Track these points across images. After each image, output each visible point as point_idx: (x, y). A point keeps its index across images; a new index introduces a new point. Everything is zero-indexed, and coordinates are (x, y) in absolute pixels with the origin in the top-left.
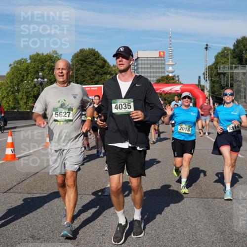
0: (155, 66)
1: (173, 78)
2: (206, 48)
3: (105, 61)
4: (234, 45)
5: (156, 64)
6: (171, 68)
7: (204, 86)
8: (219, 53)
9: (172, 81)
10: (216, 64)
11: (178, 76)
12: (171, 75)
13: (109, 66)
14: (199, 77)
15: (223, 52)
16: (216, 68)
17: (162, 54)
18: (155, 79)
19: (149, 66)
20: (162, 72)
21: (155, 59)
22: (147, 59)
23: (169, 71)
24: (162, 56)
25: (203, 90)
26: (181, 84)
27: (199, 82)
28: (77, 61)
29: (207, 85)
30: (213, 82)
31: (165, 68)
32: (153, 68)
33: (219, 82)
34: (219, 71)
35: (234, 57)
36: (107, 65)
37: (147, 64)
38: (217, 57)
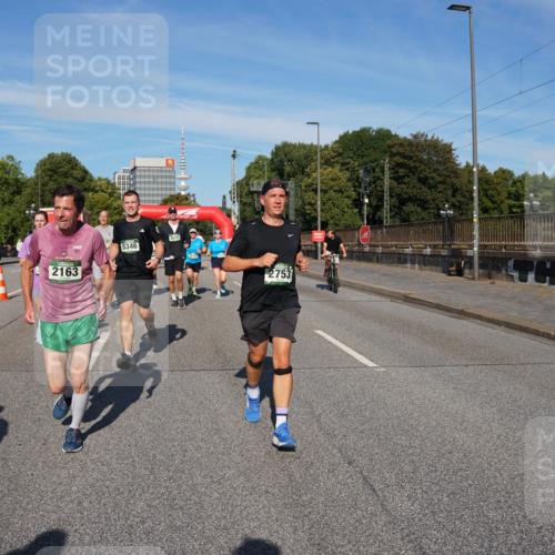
0: (160, 180)
1: (186, 198)
2: (234, 156)
3: (86, 172)
4: (273, 153)
5: (162, 177)
6: (183, 183)
7: (230, 210)
8: (252, 164)
9: (184, 202)
10: (248, 178)
11: (194, 195)
12: (183, 193)
13: (91, 180)
14: (224, 197)
15: (257, 162)
16: (248, 185)
17: (170, 162)
18: (160, 199)
19: (151, 180)
20: (170, 189)
21: (160, 169)
22: (149, 169)
23: (181, 187)
24: (170, 166)
25: (229, 216)
26: (198, 206)
27: (224, 203)
28: (44, 171)
29: (235, 208)
30: (243, 204)
31: (174, 183)
32: (158, 183)
33: (251, 205)
34: (252, 189)
35: (273, 170)
36: (88, 177)
37: (149, 176)
38: (248, 169)
